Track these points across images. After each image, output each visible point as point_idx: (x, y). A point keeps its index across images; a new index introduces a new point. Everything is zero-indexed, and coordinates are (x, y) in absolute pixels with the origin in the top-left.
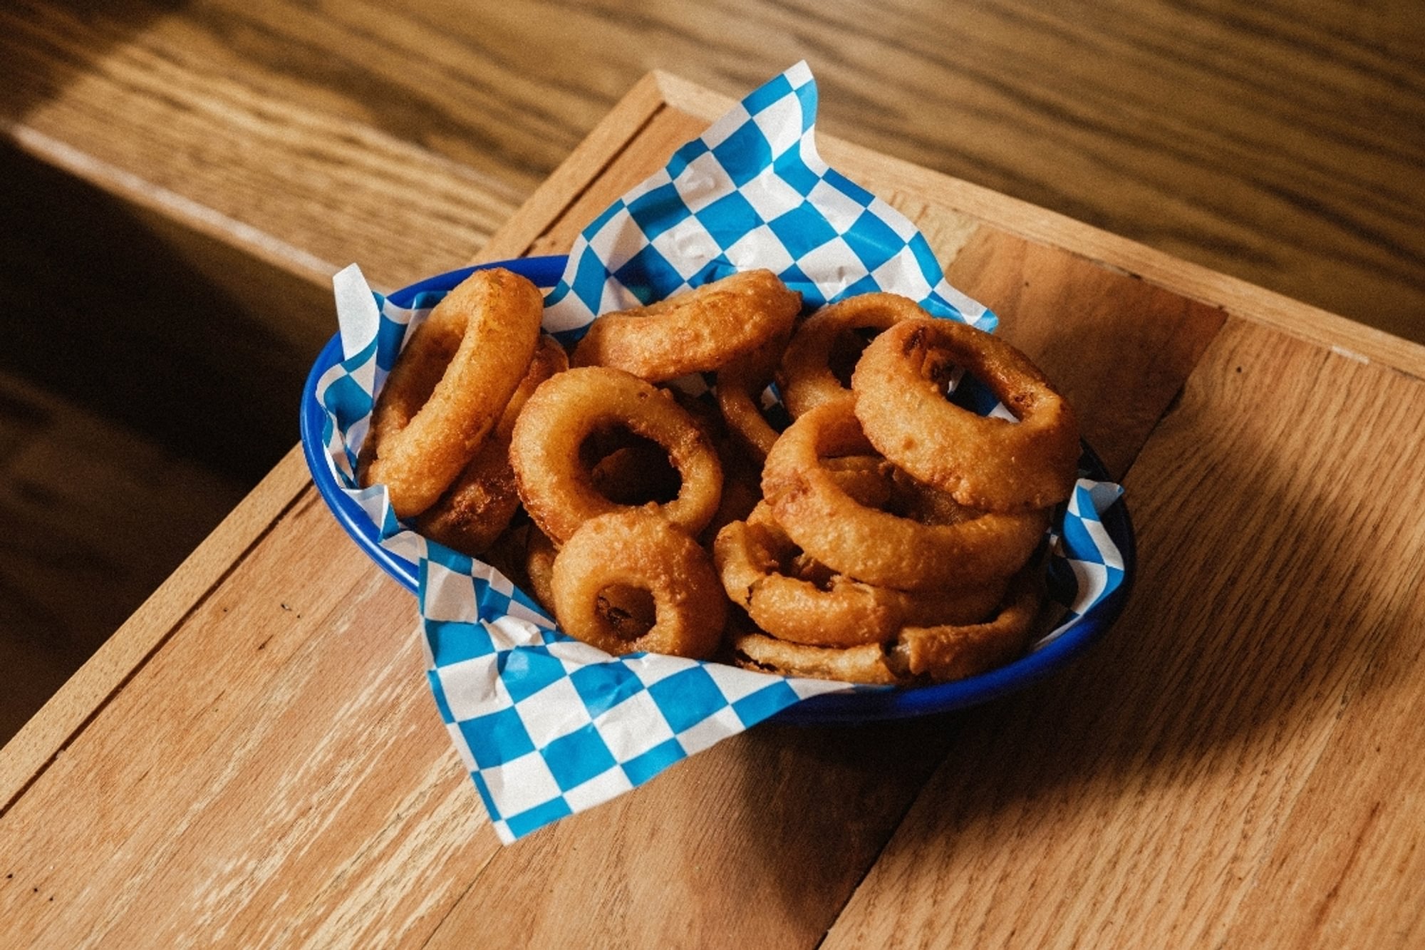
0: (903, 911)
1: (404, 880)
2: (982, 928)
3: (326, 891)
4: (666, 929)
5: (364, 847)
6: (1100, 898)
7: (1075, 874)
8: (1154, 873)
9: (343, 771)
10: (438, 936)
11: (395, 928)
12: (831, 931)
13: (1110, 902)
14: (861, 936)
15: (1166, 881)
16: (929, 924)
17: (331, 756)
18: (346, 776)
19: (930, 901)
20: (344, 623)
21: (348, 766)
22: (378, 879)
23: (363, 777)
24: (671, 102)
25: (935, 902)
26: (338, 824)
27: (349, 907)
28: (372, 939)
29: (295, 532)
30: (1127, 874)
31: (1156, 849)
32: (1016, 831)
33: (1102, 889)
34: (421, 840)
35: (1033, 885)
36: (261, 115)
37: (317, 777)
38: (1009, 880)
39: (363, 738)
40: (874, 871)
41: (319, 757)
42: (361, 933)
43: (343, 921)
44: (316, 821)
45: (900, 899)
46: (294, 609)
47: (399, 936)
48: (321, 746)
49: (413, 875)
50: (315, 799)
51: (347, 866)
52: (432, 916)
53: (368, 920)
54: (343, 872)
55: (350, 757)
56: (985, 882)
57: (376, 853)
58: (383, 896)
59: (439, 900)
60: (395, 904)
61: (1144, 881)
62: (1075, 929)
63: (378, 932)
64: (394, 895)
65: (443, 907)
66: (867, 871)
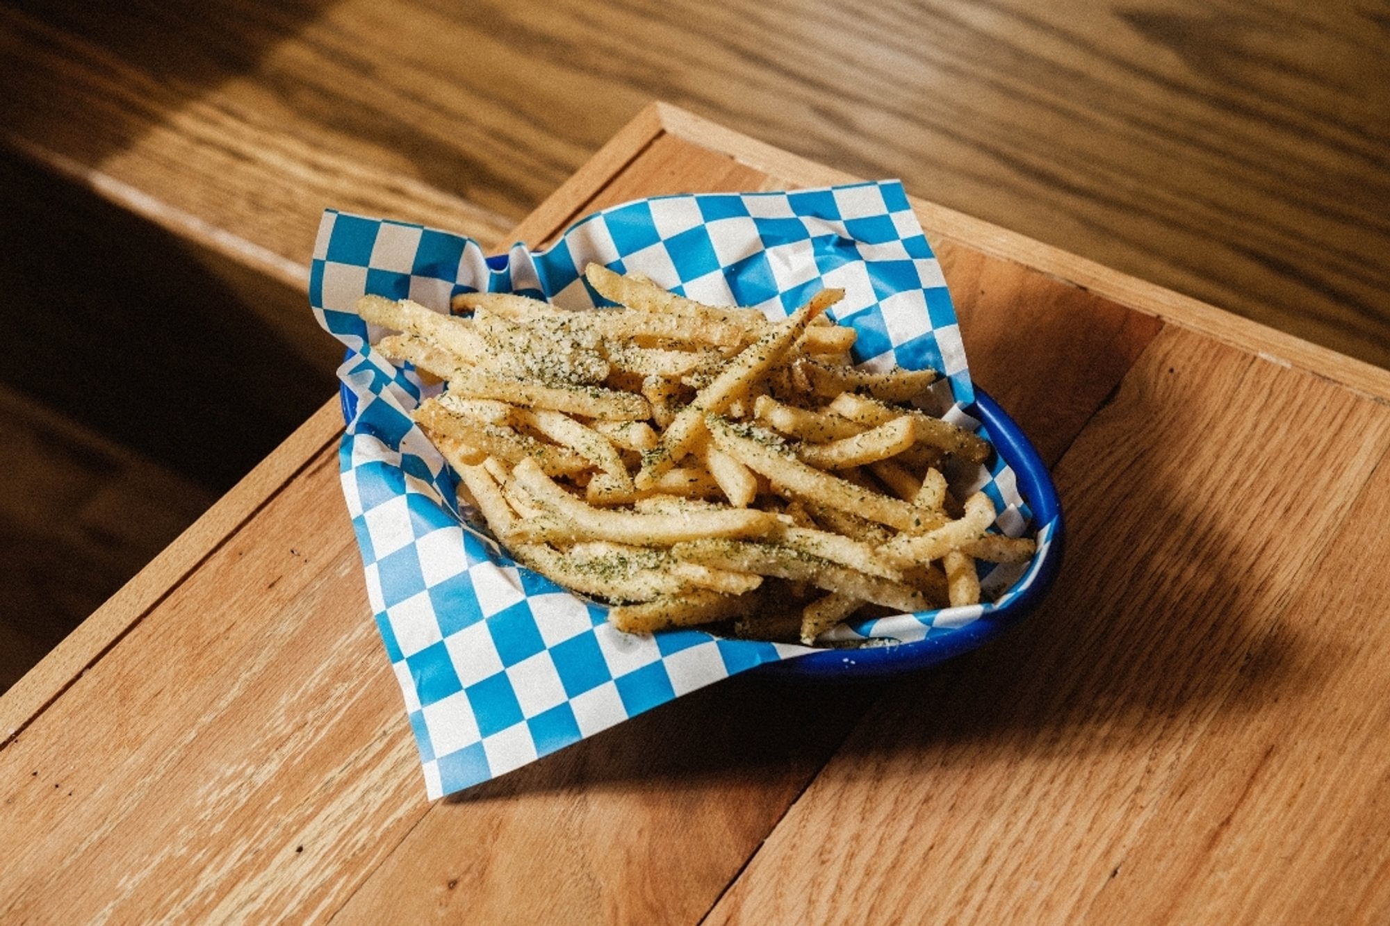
0: (832, 825)
1: (386, 787)
2: (904, 842)
3: (315, 795)
4: (618, 834)
5: (352, 757)
6: (1013, 819)
7: (992, 798)
8: (1064, 800)
9: (338, 694)
10: (413, 835)
11: (375, 827)
12: (767, 841)
13: (1021, 824)
14: (794, 846)
15: (1074, 806)
16: (857, 838)
17: (327, 679)
18: (340, 697)
19: (860, 817)
20: (346, 568)
21: (341, 689)
22: (362, 784)
23: (355, 699)
24: (670, 130)
25: (863, 818)
26: (330, 738)
27: (335, 808)
28: (354, 836)
29: (307, 489)
30: (1039, 800)
31: (1067, 779)
32: (941, 760)
33: (1015, 812)
34: (403, 754)
35: (952, 807)
36: (316, 167)
37: (314, 697)
38: (930, 804)
39: (357, 665)
40: (809, 792)
41: (316, 681)
42: (345, 830)
43: (330, 820)
44: (311, 735)
45: (831, 816)
46: (302, 554)
47: (378, 834)
48: (320, 669)
49: (393, 783)
50: (310, 716)
51: (335, 773)
52: (409, 818)
53: (353, 818)
54: (332, 779)
55: (344, 681)
56: (909, 803)
57: (362, 763)
58: (366, 800)
59: (416, 805)
60: (377, 806)
61: (1054, 807)
62: (988, 845)
63: (359, 830)
64: (377, 799)
65: (420, 809)
66: (803, 791)
